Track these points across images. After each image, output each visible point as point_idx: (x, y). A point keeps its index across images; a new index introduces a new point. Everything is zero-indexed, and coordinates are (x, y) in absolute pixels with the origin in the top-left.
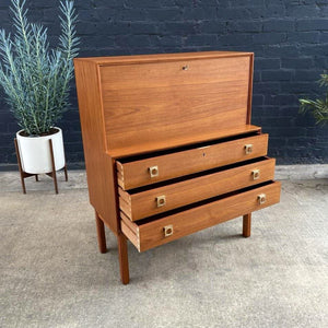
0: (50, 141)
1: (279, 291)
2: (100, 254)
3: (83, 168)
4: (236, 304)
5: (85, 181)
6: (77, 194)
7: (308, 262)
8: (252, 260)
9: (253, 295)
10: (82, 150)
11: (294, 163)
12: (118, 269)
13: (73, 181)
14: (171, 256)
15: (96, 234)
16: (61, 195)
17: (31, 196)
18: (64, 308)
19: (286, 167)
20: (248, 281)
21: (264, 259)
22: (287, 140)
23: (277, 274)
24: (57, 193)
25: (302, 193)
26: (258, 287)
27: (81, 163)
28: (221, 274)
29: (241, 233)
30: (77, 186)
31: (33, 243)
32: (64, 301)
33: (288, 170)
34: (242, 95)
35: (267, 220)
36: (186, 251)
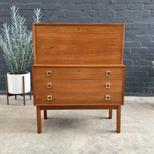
0: (23, 77)
22: (145, 83)
24: (24, 105)
33: (146, 99)
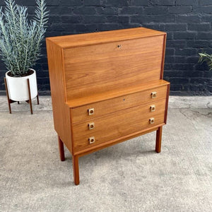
0: (28, 80)
1: (177, 195)
2: (60, 162)
3: (49, 94)
4: (148, 202)
5: (50, 104)
6: (45, 115)
7: (198, 173)
8: (161, 171)
9: (160, 196)
10: (49, 83)
11: (194, 95)
12: (72, 173)
13: (43, 105)
14: (107, 165)
15: (58, 147)
16: (35, 115)
17: (15, 116)
18: (37, 201)
19: (188, 98)
20: (157, 186)
21: (169, 170)
22: (190, 79)
23: (176, 182)
24: (32, 113)
25: (198, 119)
26: (163, 191)
27: (48, 91)
28: (139, 180)
29: (154, 149)
30: (45, 109)
31: (17, 151)
32: (38, 196)
33: (190, 100)
34: (157, 61)
35: (172, 140)
36: (117, 161)
